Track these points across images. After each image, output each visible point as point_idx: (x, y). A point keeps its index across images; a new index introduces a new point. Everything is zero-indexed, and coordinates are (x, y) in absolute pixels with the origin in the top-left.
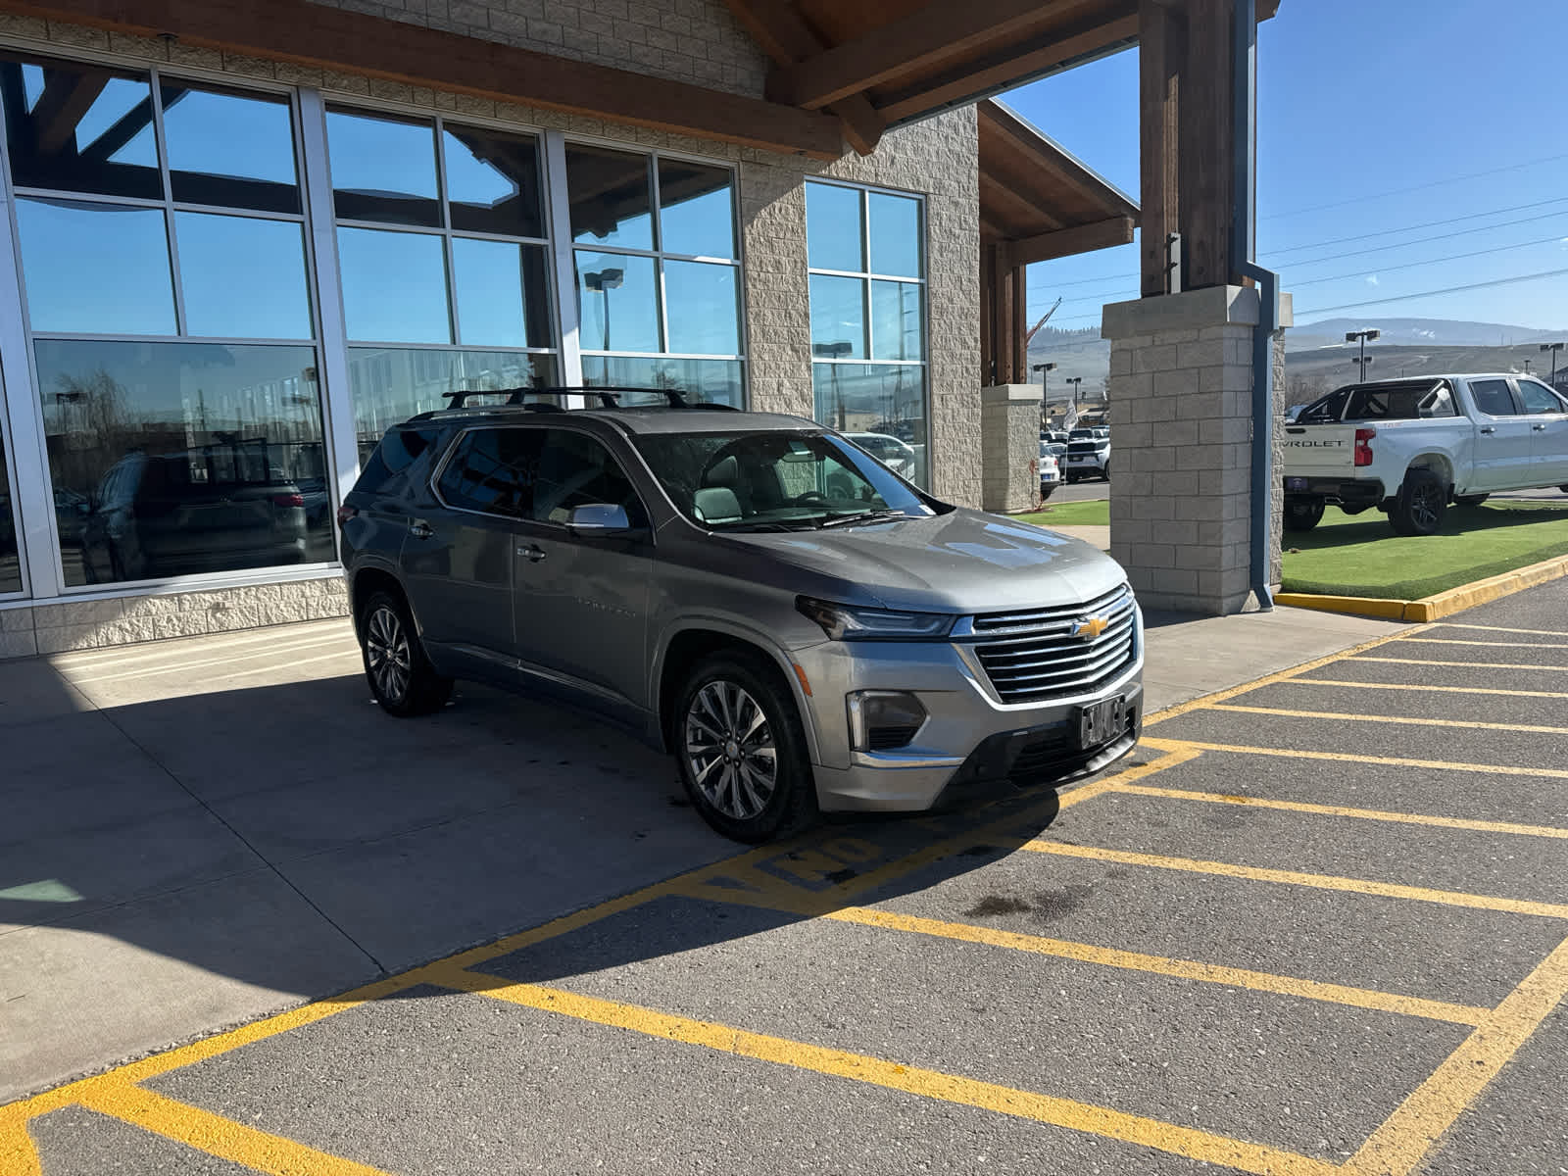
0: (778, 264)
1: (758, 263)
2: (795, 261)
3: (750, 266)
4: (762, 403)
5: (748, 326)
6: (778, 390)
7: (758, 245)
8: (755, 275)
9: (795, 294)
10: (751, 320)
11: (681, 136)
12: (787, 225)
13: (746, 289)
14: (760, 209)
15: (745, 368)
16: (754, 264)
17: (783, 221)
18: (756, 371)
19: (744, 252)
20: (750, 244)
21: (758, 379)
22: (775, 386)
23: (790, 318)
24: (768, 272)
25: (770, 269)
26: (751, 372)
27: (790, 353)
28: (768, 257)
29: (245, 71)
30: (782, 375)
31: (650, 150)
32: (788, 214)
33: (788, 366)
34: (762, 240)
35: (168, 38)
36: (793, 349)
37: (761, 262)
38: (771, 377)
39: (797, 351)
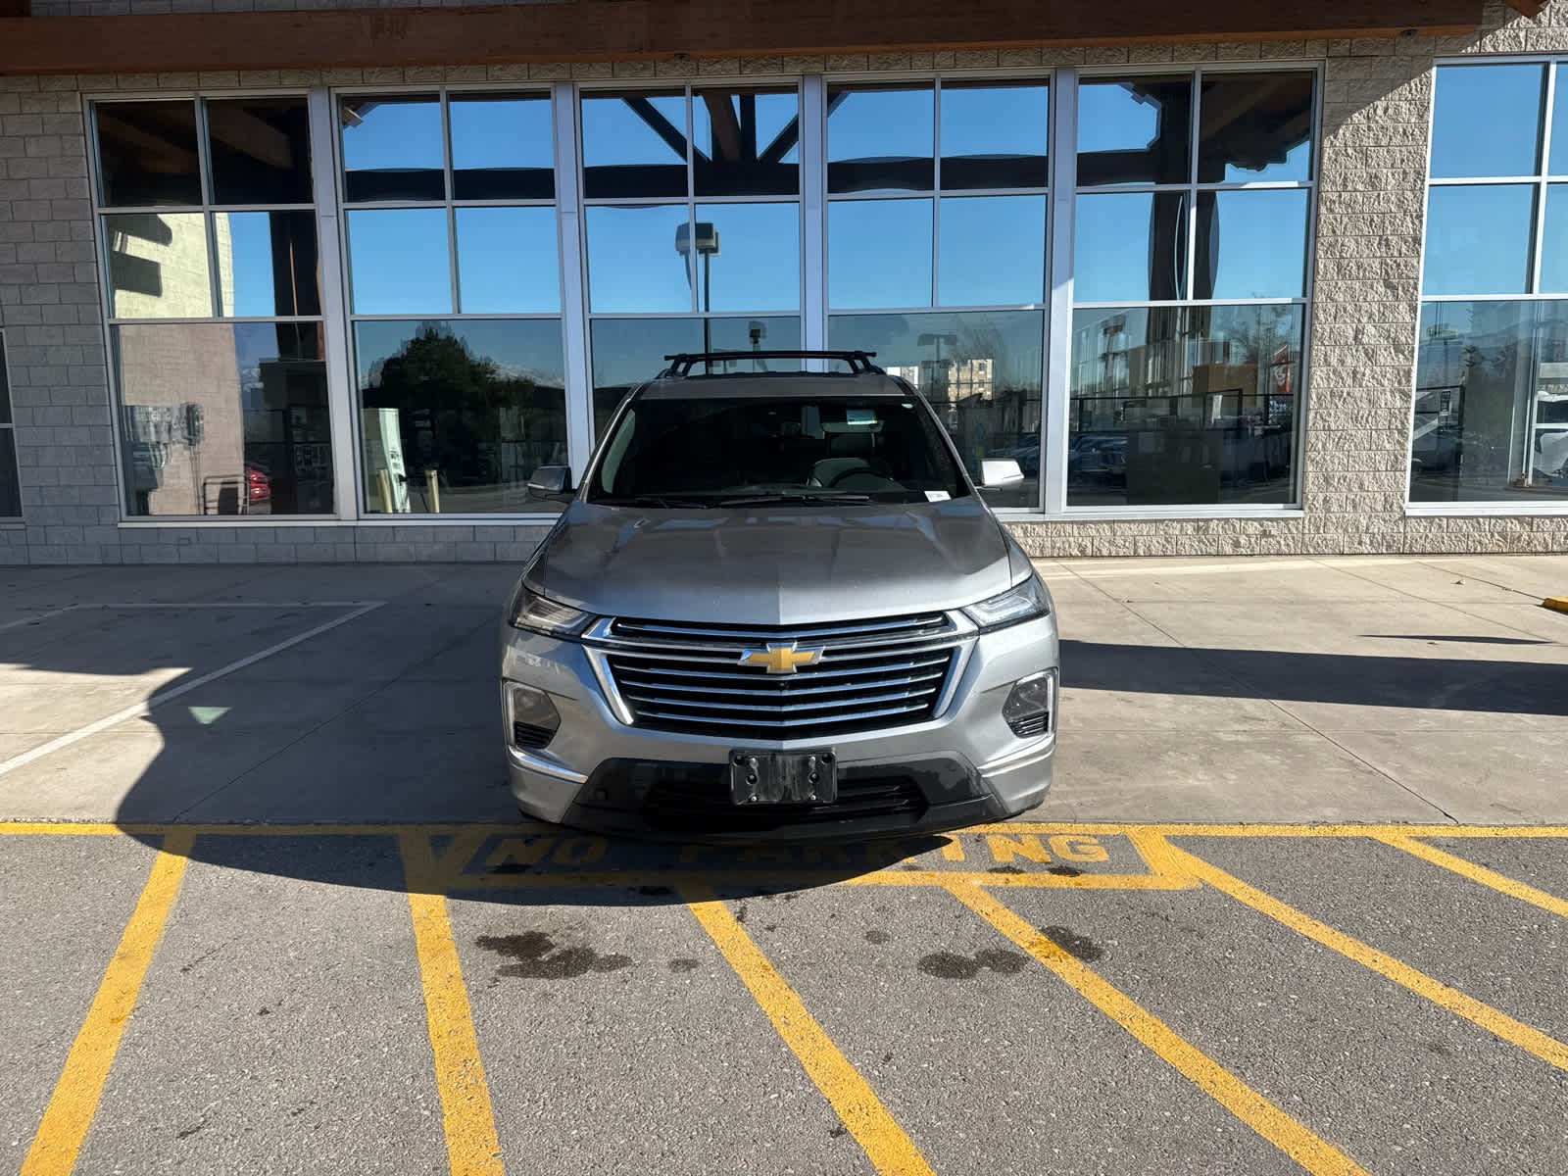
0: (1373, 181)
1: (1340, 181)
2: (1405, 172)
3: (1326, 186)
4: (1326, 355)
5: (1315, 260)
6: (1356, 338)
7: (1341, 159)
8: (1334, 196)
9: (1400, 215)
10: (1321, 252)
11: (1235, 45)
12: (1395, 128)
13: (1318, 215)
14: (1352, 112)
15: (1306, 311)
16: (1334, 183)
17: (1389, 124)
18: (1322, 317)
19: (1320, 170)
20: (1330, 159)
21: (1323, 323)
22: (1351, 333)
23: (1387, 245)
24: (1356, 190)
25: (1360, 187)
26: (1314, 316)
27: (1382, 290)
28: (1358, 172)
29: (758, 70)
30: (1365, 320)
31: (1193, 68)
32: (1400, 113)
33: (1375, 306)
34: (1350, 151)
35: (682, 56)
36: (1388, 285)
37: (1345, 179)
38: (1345, 322)
39: (1394, 288)
